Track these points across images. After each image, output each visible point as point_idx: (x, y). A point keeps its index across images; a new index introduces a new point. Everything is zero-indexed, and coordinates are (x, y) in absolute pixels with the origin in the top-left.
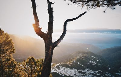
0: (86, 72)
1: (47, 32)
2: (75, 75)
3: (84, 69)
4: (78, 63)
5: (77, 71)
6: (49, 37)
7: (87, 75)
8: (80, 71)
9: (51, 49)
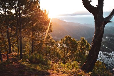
0: (112, 55)
1: (97, 6)
2: (100, 56)
3: (110, 52)
4: (104, 45)
5: (102, 53)
6: (100, 11)
7: (112, 58)
8: (105, 53)
9: (102, 26)
